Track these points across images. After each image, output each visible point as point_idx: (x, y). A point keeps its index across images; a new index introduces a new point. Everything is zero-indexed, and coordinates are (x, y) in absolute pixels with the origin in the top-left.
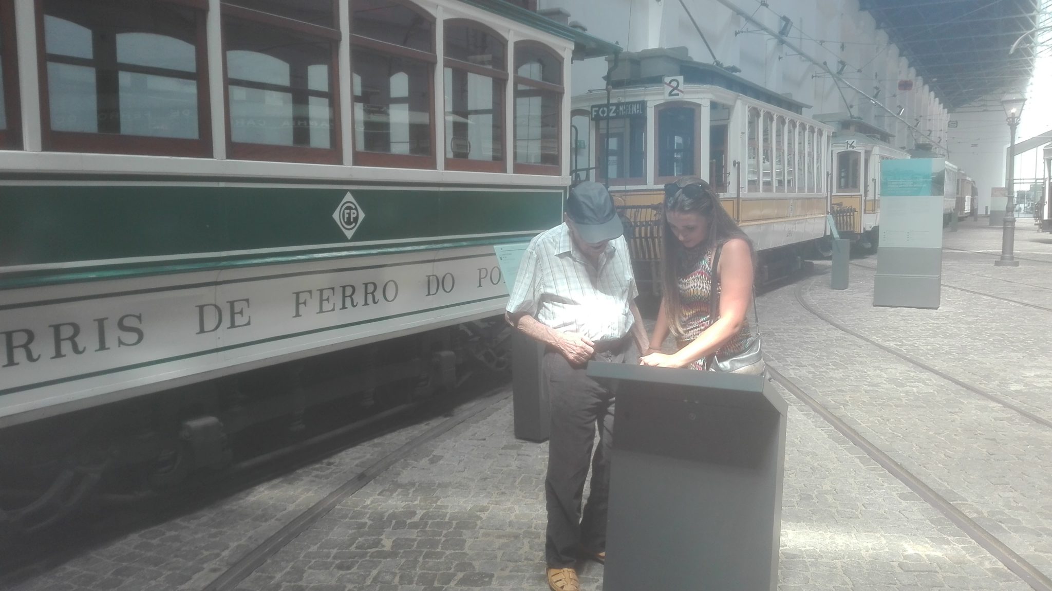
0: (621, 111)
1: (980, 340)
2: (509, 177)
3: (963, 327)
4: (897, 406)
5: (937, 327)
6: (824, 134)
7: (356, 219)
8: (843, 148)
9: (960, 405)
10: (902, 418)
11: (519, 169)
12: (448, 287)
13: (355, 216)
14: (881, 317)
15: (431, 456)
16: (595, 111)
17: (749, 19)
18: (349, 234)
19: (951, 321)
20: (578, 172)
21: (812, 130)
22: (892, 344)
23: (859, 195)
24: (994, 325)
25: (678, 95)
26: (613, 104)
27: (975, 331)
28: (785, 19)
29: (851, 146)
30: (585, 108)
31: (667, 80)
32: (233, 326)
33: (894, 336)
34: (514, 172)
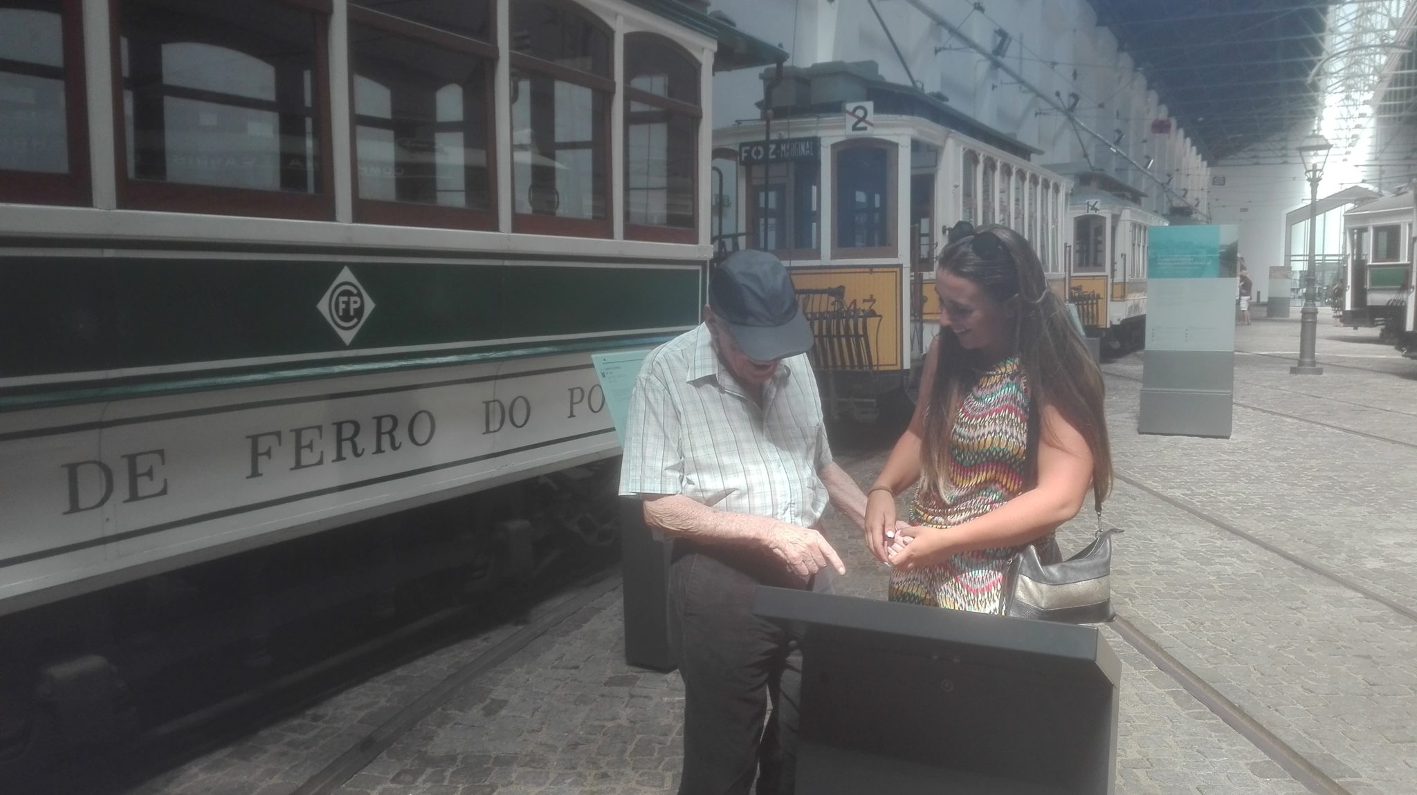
0: (783, 153)
1: (1301, 486)
2: (617, 245)
3: (1272, 466)
4: (1209, 598)
5: (1235, 466)
6: (1061, 191)
7: (360, 312)
8: (1083, 211)
9: (1301, 596)
10: (1221, 619)
11: (632, 232)
12: (519, 417)
13: (357, 306)
14: (1153, 451)
15: (488, 701)
16: (746, 151)
17: (954, 32)
18: (347, 337)
19: (1253, 456)
20: (723, 240)
21: (1046, 185)
22: (1177, 493)
23: (1103, 276)
24: (1313, 462)
25: (865, 129)
26: (773, 142)
27: (1290, 472)
28: (1002, 34)
29: (1094, 208)
30: (731, 147)
31: (850, 107)
32: (134, 496)
33: (1178, 481)
34: (625, 238)
